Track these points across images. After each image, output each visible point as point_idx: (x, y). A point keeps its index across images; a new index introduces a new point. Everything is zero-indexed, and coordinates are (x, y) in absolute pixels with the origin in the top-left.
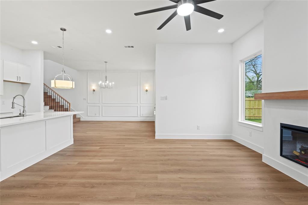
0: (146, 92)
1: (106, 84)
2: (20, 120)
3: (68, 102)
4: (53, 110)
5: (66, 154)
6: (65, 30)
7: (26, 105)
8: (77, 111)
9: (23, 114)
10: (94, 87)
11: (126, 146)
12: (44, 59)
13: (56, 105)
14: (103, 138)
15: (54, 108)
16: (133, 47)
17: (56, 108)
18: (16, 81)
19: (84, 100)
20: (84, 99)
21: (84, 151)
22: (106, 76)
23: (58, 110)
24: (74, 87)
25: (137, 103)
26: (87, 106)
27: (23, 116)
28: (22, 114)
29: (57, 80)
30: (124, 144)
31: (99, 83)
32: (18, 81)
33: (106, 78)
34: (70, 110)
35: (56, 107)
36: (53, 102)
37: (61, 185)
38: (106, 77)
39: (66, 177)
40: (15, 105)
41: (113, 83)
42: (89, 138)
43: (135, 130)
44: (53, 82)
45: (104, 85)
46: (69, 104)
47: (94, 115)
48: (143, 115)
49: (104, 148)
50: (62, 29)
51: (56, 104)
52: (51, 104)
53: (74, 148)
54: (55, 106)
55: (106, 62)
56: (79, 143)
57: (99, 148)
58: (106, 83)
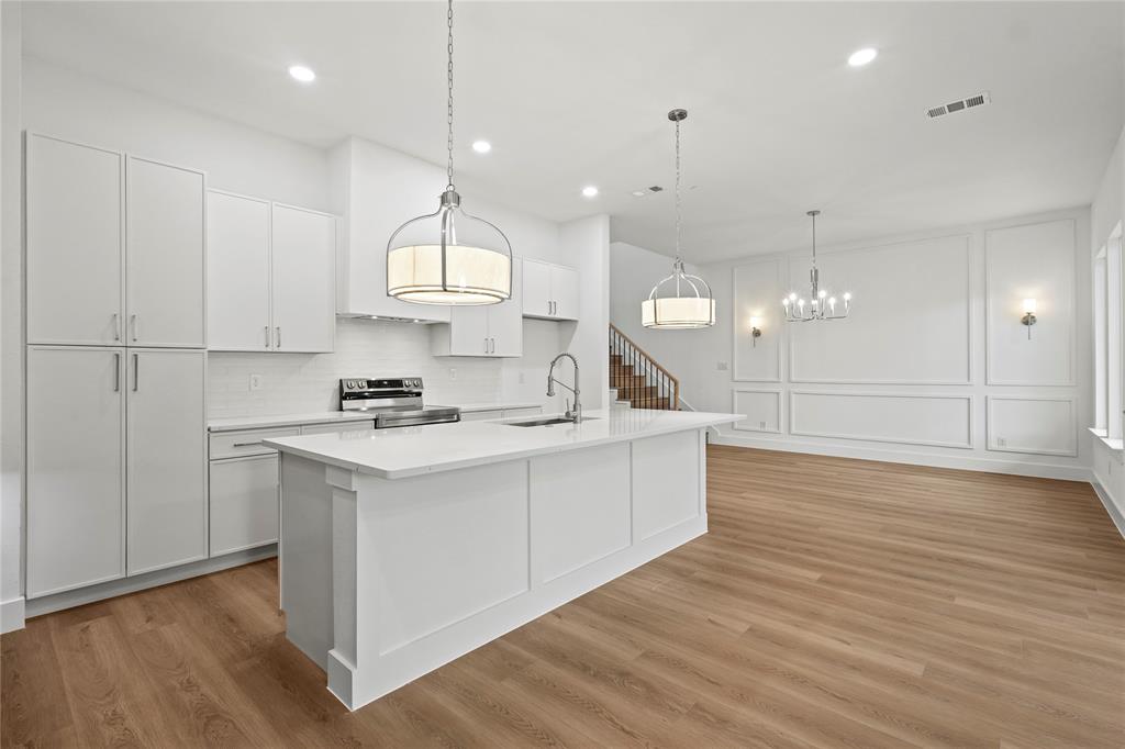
0: (1027, 327)
1: (814, 302)
2: (568, 432)
3: (671, 378)
4: (629, 403)
5: (693, 572)
6: (682, 115)
7: (581, 387)
8: (700, 410)
9: (575, 414)
10: (756, 319)
11: (959, 601)
12: (611, 242)
13: (637, 387)
14: (821, 529)
15: (632, 396)
16: (979, 100)
17: (637, 395)
18: (546, 315)
19: (719, 369)
20: (722, 367)
21: (756, 578)
22: (816, 271)
23: (643, 403)
24: (714, 320)
25: (965, 381)
26: (732, 391)
27: (574, 420)
28: (572, 414)
29: (662, 300)
30: (952, 590)
31: (786, 302)
32: (552, 316)
33: (816, 280)
34: (679, 406)
35: (637, 391)
36: (627, 376)
37: (709, 717)
38: (815, 278)
39: (717, 684)
40: (555, 386)
41: (847, 296)
42: (755, 519)
43: (977, 518)
44: (647, 306)
45: (805, 307)
46: (676, 384)
47: (758, 428)
48: (1002, 442)
49: (844, 585)
50: (673, 117)
51: (637, 381)
52: (622, 382)
53: (716, 554)
54: (632, 391)
55: (813, 213)
56: (728, 536)
57: (816, 575)
58: (815, 295)
